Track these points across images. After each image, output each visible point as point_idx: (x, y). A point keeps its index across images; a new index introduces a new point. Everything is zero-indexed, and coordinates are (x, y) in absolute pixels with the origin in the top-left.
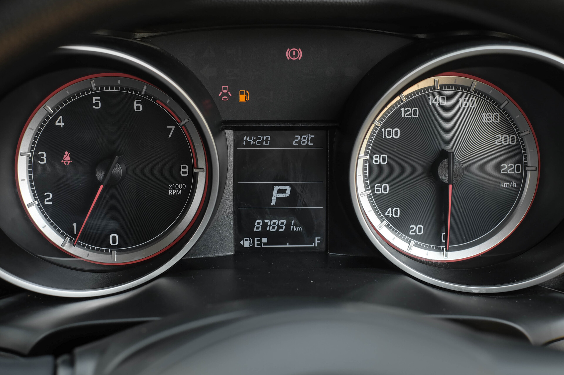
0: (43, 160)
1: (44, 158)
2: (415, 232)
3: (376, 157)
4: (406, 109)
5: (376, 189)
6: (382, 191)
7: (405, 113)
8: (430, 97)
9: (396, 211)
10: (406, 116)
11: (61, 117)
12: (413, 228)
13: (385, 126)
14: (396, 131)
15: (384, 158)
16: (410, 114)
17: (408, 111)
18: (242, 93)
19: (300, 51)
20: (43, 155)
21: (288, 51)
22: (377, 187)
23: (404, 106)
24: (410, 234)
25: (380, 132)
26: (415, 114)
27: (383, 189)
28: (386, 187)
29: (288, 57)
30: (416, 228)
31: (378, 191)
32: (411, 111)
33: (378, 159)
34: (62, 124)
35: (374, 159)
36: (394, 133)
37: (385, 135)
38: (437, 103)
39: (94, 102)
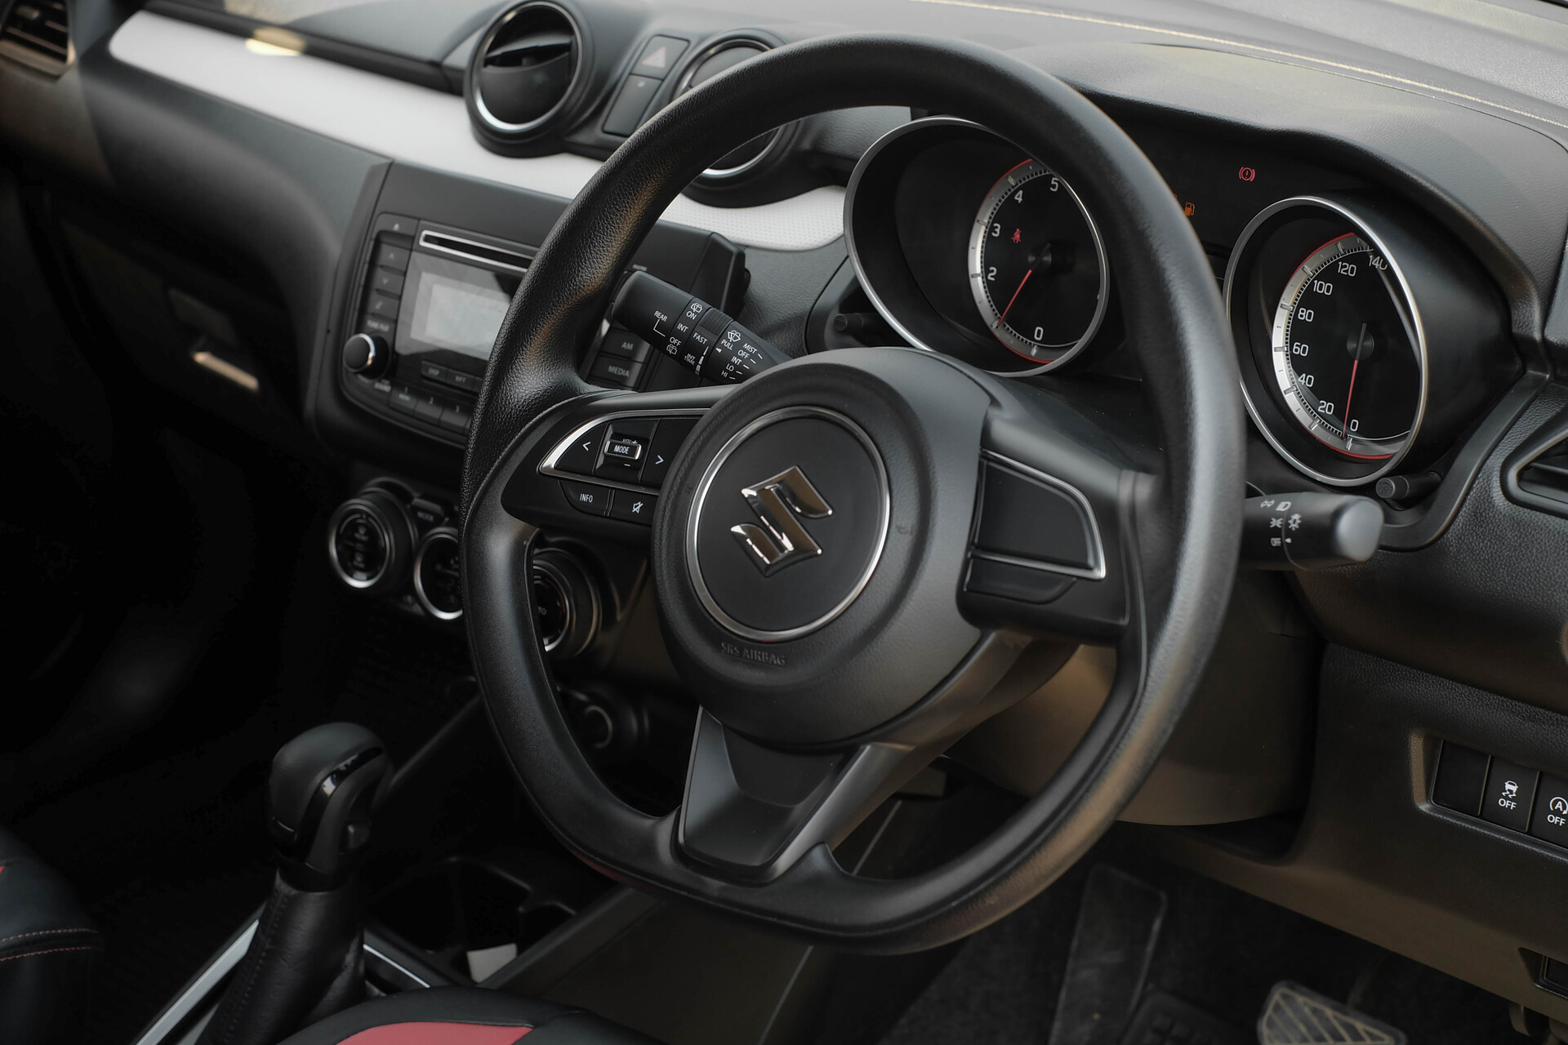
0: (996, 233)
1: (998, 230)
2: (1324, 409)
3: (1303, 311)
4: (1344, 264)
5: (1295, 347)
6: (1300, 351)
7: (1342, 267)
8: (1371, 257)
9: (1310, 379)
10: (1342, 272)
11: (1021, 192)
12: (1323, 404)
13: (1318, 278)
14: (1329, 287)
15: (1310, 314)
16: (1347, 271)
17: (1345, 266)
18: (1189, 206)
19: (1253, 172)
20: (997, 227)
21: (1242, 169)
22: (1297, 345)
23: (1343, 260)
24: (1319, 410)
25: (1312, 284)
26: (1352, 273)
27: (1302, 350)
28: (1305, 348)
29: (1241, 176)
30: (1326, 405)
31: (1296, 350)
32: (1349, 267)
33: (1304, 314)
34: (1020, 200)
35: (1300, 313)
36: (1325, 288)
37: (1316, 288)
38: (1377, 265)
39: (1053, 183)
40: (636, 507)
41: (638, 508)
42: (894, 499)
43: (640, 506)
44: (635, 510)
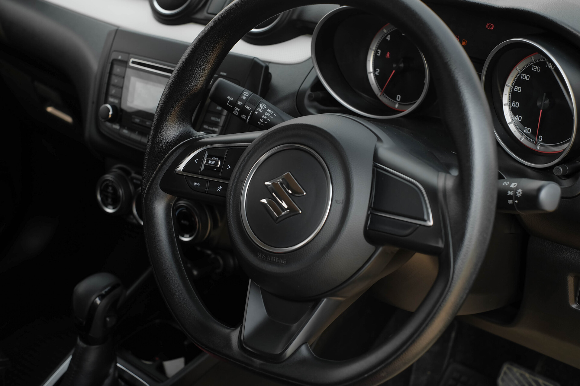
0: (378, 54)
1: (379, 53)
2: (527, 131)
3: (516, 88)
4: (535, 66)
5: (513, 104)
6: (515, 105)
7: (534, 68)
8: (547, 63)
9: (520, 118)
10: (534, 70)
11: (389, 36)
12: (526, 129)
13: (523, 73)
14: (528, 77)
15: (520, 89)
16: (536, 69)
17: (535, 67)
18: (464, 41)
19: (493, 26)
20: (379, 51)
21: (488, 24)
22: (514, 103)
23: (534, 65)
24: (524, 131)
25: (520, 75)
26: (538, 70)
27: (516, 105)
28: (517, 104)
29: (487, 27)
30: (527, 129)
31: (514, 105)
32: (537, 68)
33: (517, 89)
34: (389, 39)
35: (515, 88)
36: (526, 77)
37: (522, 77)
38: (550, 67)
40: (219, 188)
41: (220, 189)
42: (334, 188)
43: (221, 188)
44: (218, 190)
